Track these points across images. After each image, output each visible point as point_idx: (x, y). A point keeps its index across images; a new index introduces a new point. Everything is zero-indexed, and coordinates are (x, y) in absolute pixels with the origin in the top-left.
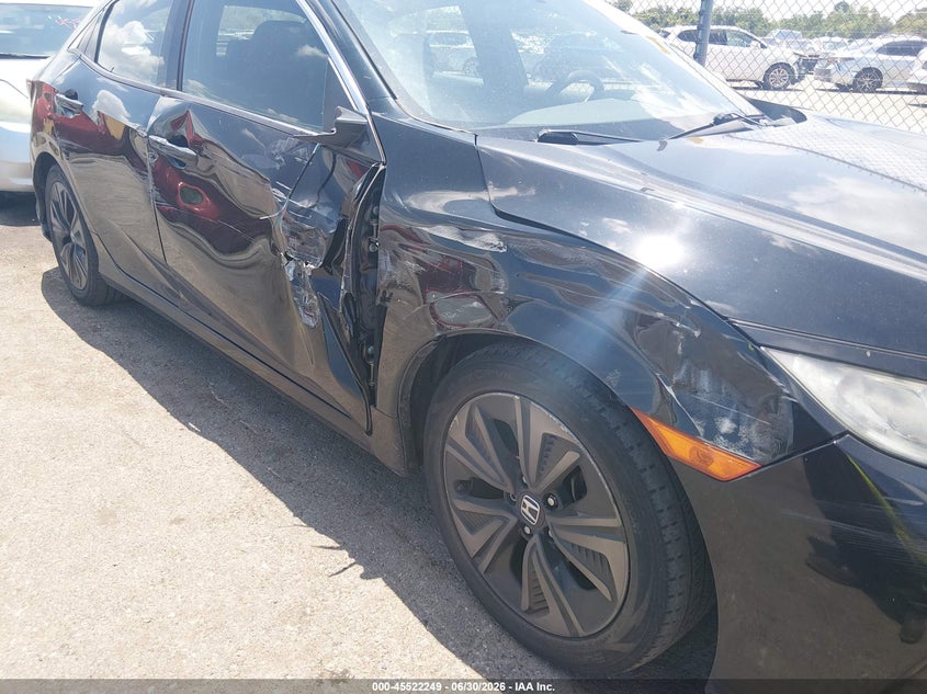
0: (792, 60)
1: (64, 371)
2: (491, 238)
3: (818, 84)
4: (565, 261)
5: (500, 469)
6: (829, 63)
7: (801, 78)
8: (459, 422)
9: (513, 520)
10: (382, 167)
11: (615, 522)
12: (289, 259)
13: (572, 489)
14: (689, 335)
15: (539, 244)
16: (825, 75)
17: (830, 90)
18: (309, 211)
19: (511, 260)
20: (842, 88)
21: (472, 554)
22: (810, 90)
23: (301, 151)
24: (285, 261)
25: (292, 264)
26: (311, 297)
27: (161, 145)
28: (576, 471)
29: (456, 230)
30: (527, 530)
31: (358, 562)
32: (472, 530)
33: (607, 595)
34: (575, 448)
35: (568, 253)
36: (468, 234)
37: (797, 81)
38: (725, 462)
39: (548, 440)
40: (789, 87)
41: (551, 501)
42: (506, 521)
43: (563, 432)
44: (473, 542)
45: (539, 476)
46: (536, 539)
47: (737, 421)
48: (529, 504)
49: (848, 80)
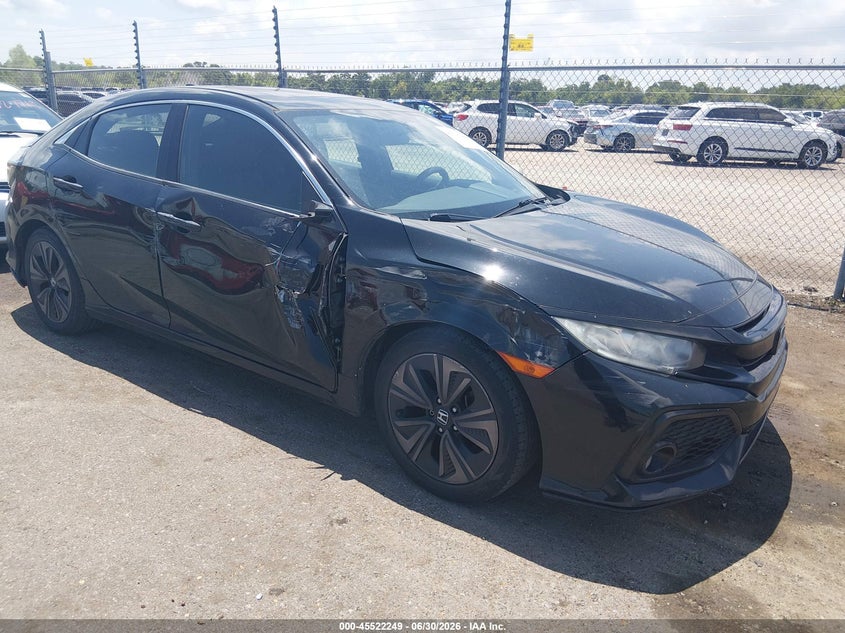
0: (566, 127)
1: (73, 380)
2: (418, 272)
3: (587, 145)
4: (459, 282)
5: (425, 396)
6: (595, 129)
7: (575, 141)
8: (399, 375)
9: (433, 425)
10: (345, 236)
11: (490, 411)
12: (281, 289)
13: (466, 401)
14: (520, 313)
15: (445, 274)
16: (593, 139)
17: (596, 151)
18: (295, 261)
19: (430, 283)
20: (607, 149)
21: (408, 451)
22: (582, 150)
23: (286, 225)
24: (277, 289)
25: (283, 292)
26: (296, 311)
27: (168, 218)
28: (468, 389)
29: (396, 268)
30: (441, 430)
31: (336, 471)
32: (407, 438)
33: (488, 451)
34: (468, 376)
35: (460, 279)
36: (405, 270)
37: (571, 144)
38: (540, 370)
39: (453, 375)
40: (567, 148)
41: (454, 410)
42: (429, 426)
43: (461, 369)
44: (407, 444)
45: (449, 396)
46: (447, 432)
47: (543, 351)
48: (442, 414)
49: (609, 142)
